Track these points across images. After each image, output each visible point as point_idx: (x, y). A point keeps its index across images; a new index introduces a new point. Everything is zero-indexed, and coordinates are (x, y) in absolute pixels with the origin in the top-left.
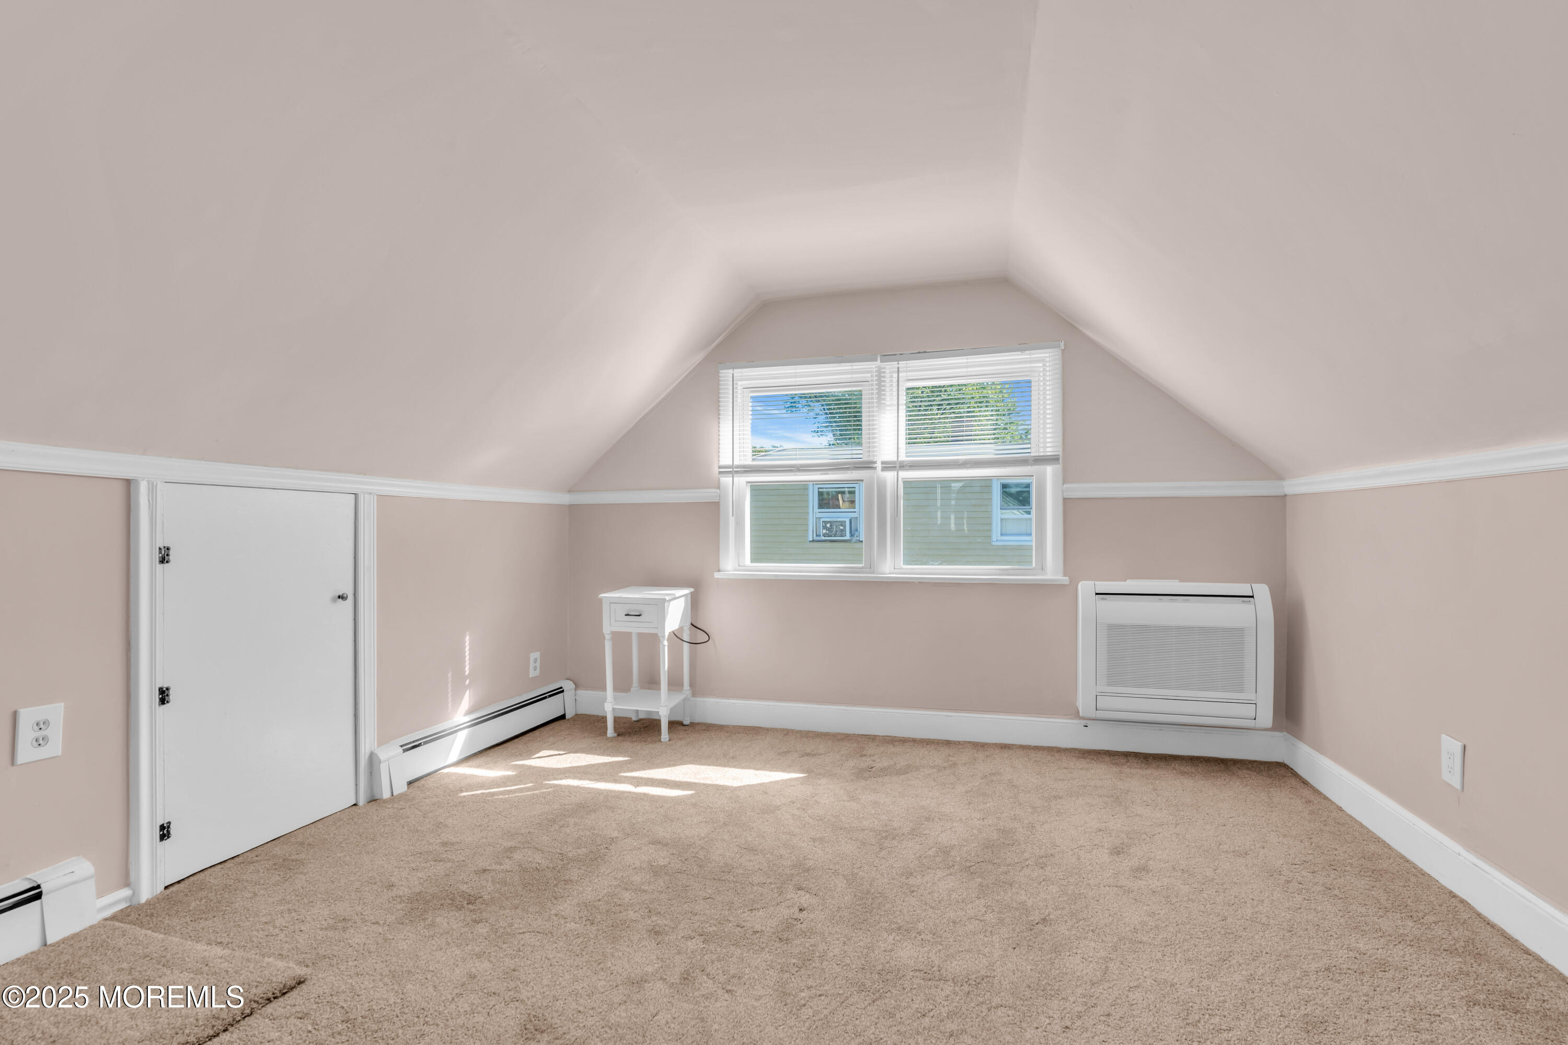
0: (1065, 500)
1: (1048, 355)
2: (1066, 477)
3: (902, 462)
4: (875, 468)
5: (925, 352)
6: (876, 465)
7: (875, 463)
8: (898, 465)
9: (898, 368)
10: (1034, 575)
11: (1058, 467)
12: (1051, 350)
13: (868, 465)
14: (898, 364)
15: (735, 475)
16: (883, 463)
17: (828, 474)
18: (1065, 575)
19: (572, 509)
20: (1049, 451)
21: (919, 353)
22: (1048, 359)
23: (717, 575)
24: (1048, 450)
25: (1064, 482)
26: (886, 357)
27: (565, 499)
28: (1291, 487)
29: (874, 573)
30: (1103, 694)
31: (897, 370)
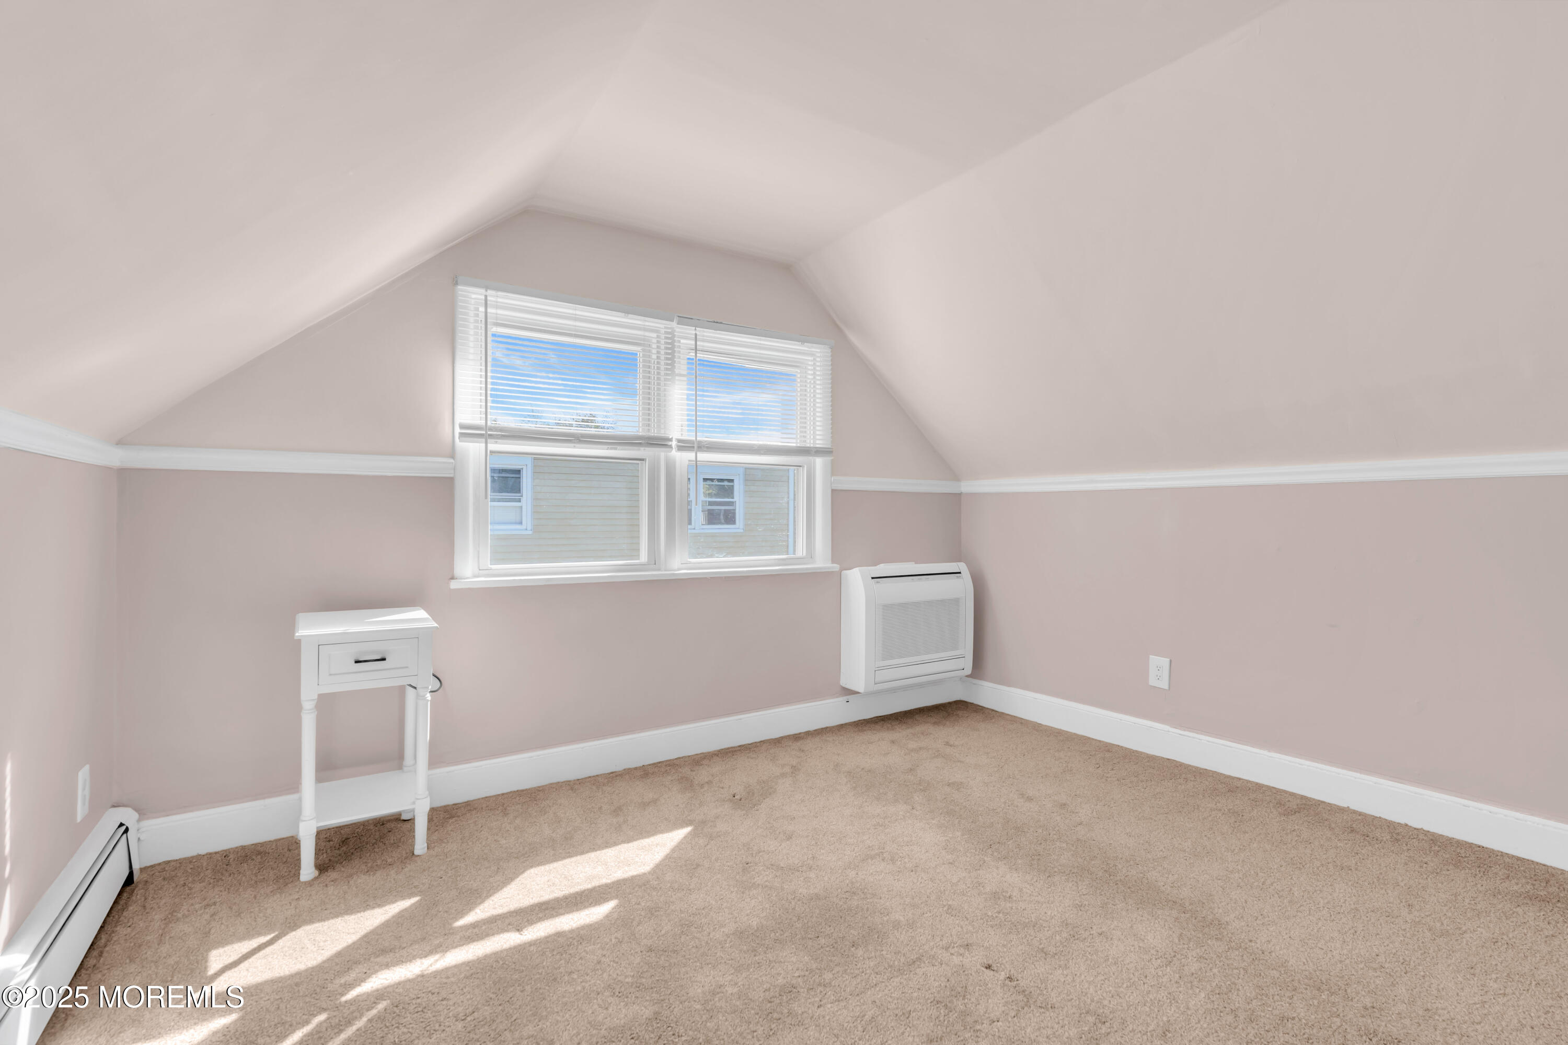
0: (834, 491)
1: (819, 351)
2: (834, 470)
3: (700, 442)
4: (670, 447)
5: (721, 323)
6: (670, 443)
7: (671, 440)
8: (696, 446)
9: (696, 334)
10: (805, 564)
11: (829, 459)
12: (823, 346)
13: (661, 442)
14: (695, 329)
15: (489, 440)
16: (679, 441)
17: (616, 449)
18: (833, 562)
19: (124, 475)
20: (820, 443)
21: (714, 322)
22: (818, 355)
23: (454, 585)
24: (818, 442)
25: (833, 474)
26: (685, 320)
27: (117, 457)
28: (967, 487)
29: (659, 570)
30: (880, 669)
31: (694, 336)
